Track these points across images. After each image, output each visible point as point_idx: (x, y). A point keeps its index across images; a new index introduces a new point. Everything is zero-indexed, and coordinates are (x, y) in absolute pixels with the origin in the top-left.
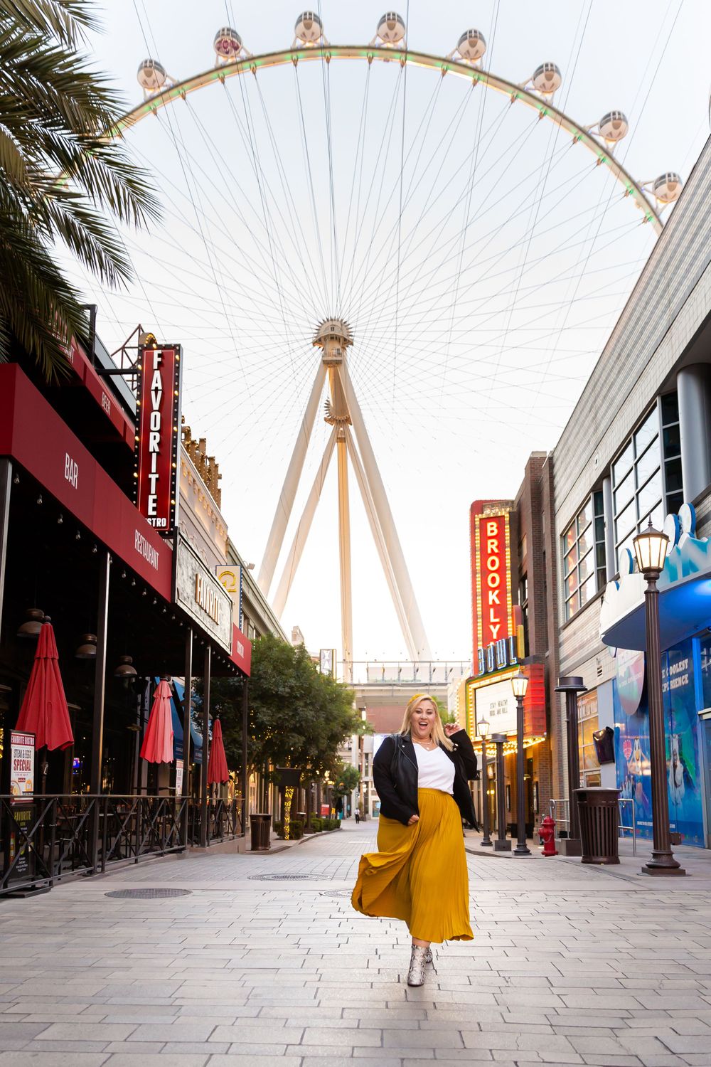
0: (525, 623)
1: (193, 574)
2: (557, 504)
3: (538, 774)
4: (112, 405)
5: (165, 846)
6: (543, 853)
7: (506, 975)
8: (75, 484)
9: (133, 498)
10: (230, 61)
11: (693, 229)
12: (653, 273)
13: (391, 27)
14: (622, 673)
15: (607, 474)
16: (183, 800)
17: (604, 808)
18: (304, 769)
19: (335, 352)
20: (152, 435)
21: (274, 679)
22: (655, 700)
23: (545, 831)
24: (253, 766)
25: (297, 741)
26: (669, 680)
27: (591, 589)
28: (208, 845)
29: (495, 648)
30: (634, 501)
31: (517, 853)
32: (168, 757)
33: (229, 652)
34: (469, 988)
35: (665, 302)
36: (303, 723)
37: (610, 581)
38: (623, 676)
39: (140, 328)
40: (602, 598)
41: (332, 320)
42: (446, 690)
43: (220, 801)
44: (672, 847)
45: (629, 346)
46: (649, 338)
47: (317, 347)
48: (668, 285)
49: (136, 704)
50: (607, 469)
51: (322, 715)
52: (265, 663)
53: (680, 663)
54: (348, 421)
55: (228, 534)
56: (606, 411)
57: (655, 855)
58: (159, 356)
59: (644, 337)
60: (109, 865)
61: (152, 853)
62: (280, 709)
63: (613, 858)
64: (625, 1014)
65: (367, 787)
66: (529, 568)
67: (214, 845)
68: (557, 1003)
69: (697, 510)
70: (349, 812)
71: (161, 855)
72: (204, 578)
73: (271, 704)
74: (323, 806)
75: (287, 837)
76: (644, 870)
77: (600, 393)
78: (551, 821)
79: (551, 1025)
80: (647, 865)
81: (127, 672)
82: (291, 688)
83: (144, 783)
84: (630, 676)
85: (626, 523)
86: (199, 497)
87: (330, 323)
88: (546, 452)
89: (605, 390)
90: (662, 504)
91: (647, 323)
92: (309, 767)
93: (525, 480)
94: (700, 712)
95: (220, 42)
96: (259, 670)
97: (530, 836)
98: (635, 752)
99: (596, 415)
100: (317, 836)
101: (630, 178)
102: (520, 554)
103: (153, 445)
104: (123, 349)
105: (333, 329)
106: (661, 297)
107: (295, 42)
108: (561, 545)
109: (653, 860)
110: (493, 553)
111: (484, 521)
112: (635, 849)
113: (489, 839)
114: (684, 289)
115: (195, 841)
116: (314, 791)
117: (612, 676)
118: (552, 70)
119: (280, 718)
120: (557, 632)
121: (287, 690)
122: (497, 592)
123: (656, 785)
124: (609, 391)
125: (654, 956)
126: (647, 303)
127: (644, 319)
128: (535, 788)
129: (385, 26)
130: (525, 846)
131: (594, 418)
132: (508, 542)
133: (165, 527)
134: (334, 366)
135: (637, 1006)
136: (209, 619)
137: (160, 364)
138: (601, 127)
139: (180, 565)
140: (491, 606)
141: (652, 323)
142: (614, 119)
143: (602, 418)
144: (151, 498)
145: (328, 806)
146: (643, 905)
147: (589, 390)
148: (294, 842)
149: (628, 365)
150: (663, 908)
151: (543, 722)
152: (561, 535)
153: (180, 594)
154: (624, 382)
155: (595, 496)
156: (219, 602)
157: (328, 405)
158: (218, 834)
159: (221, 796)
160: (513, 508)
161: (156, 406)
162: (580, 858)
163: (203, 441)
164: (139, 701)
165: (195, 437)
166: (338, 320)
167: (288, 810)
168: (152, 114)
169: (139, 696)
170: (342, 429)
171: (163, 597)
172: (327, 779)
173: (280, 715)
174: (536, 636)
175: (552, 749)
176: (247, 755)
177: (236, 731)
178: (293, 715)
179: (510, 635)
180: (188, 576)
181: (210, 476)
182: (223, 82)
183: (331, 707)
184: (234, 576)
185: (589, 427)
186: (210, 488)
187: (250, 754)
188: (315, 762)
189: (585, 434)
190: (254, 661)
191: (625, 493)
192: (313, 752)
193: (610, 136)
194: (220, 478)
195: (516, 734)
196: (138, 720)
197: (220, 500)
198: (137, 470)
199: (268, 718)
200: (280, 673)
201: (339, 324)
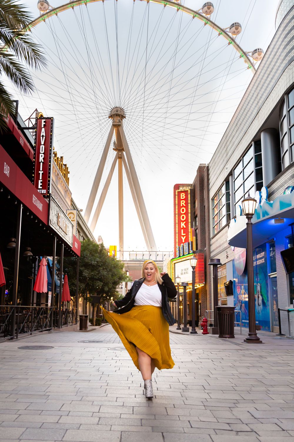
0: (196, 236)
1: (57, 213)
2: (210, 186)
3: (201, 300)
4: (24, 142)
5: (43, 328)
6: (202, 333)
7: (186, 384)
8: (8, 175)
9: (32, 181)
11: (268, 72)
12: (251, 90)
14: (237, 257)
15: (231, 174)
16: (51, 308)
17: (228, 314)
18: (102, 296)
19: (118, 121)
20: (41, 155)
21: (90, 258)
22: (250, 269)
23: (204, 324)
24: (81, 295)
25: (99, 284)
26: (256, 261)
27: (224, 222)
28: (61, 328)
29: (183, 246)
30: (243, 185)
31: (191, 333)
32: (45, 290)
33: (71, 247)
34: (170, 390)
35: (256, 102)
36: (102, 277)
37: (232, 219)
38: (237, 259)
39: (36, 110)
40: (229, 226)
41: (117, 107)
42: (163, 264)
43: (67, 309)
44: (256, 331)
45: (241, 120)
46: (249, 117)
47: (110, 119)
48: (257, 95)
49: (32, 268)
50: (231, 171)
51: (110, 273)
52: (86, 251)
53: (261, 254)
54: (123, 150)
55: (72, 197)
56: (231, 147)
57: (249, 335)
58: (44, 122)
59: (247, 117)
60: (20, 336)
61: (38, 331)
62: (93, 271)
63: (232, 336)
64: (235, 402)
66: (198, 212)
67: (64, 327)
68: (207, 396)
69: (269, 189)
71: (42, 331)
72: (61, 215)
73: (88, 268)
75: (95, 324)
76: (245, 341)
77: (228, 140)
78: (206, 319)
79: (204, 406)
80: (246, 339)
81: (29, 254)
82: (97, 262)
83: (35, 301)
84: (240, 259)
85: (239, 194)
86: (60, 181)
87: (116, 109)
88: (206, 164)
89: (231, 139)
90: (254, 186)
91: (248, 111)
92: (104, 295)
93: (197, 176)
94: (269, 275)
96: (84, 254)
97: (197, 326)
98: (242, 291)
99: (227, 149)
100: (107, 324)
101: (242, 50)
102: (194, 207)
103: (41, 159)
104: (29, 119)
105: (117, 111)
106: (255, 100)
108: (212, 203)
109: (248, 337)
110: (183, 206)
111: (179, 193)
112: (241, 332)
113: (180, 327)
114: (264, 97)
115: (56, 326)
116: (106, 305)
117: (232, 259)
118: (210, 5)
119: (92, 274)
120: (210, 240)
121: (96, 263)
122: (184, 222)
123: (250, 305)
125: (248, 377)
126: (249, 103)
127: (247, 109)
128: (199, 305)
130: (195, 330)
131: (226, 150)
132: (189, 202)
133: (46, 194)
134: (117, 127)
135: (241, 398)
136: (63, 232)
137: (44, 125)
138: (230, 29)
139: (51, 210)
140: (182, 229)
141: (251, 111)
142: (236, 26)
143: (229, 150)
144: (40, 181)
146: (244, 356)
147: (224, 138)
148: (97, 327)
149: (241, 128)
150: (252, 357)
151: (203, 278)
152: (212, 199)
153: (51, 222)
154: (238, 135)
155: (226, 183)
156: (68, 225)
157: (114, 143)
158: (66, 323)
159: (67, 307)
160: (192, 187)
161: (43, 143)
162: (218, 335)
163: (62, 157)
164: (33, 266)
165: (59, 156)
166: (119, 108)
167: (95, 313)
168: (43, 21)
169: (33, 265)
170: (120, 153)
171: (44, 223)
172: (112, 301)
173: (93, 273)
174: (201, 241)
175: (207, 289)
176: (78, 290)
177: (74, 280)
178: (98, 273)
179: (190, 241)
180: (55, 214)
181: (65, 172)
182: (73, 8)
183: (114, 270)
184: (74, 214)
185: (224, 154)
186: (65, 177)
187: (80, 289)
188: (107, 293)
189: (222, 157)
190: (82, 250)
191: (239, 182)
192: (106, 289)
193: (234, 33)
194: (69, 173)
195: (192, 282)
196: (33, 274)
197: (68, 182)
198: (34, 169)
199: (87, 275)
200: (93, 255)
201: (120, 109)
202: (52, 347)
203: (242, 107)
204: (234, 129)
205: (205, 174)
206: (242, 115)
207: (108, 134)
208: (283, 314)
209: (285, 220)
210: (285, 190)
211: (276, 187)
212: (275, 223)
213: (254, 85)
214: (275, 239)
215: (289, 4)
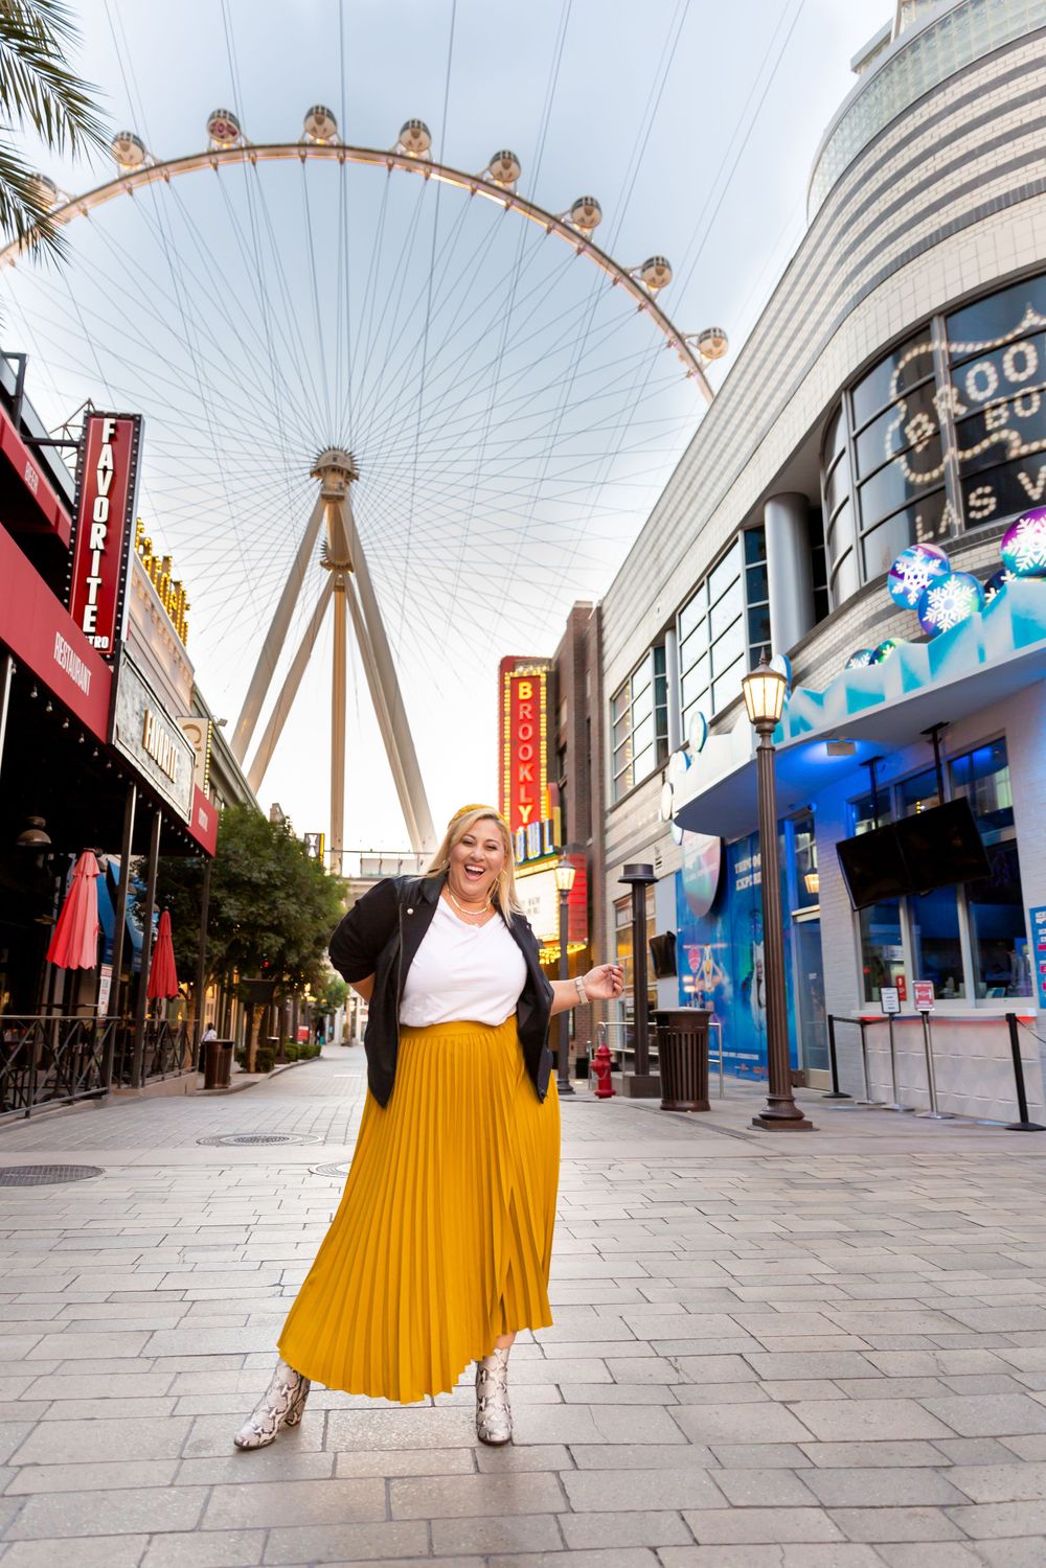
0: (562, 804)
1: (142, 710)
2: (606, 662)
4: (41, 482)
5: (76, 1090)
6: (594, 1094)
7: (668, 1351)
9: (62, 595)
10: (225, 146)
11: (788, 333)
12: (736, 386)
13: (416, 135)
14: (689, 864)
15: (671, 625)
16: (108, 1022)
17: (691, 1035)
18: (279, 980)
19: (336, 486)
20: (95, 527)
21: (246, 862)
23: (600, 1064)
24: (212, 977)
25: (274, 942)
26: (752, 873)
27: (647, 763)
28: (143, 1085)
29: (525, 834)
30: (708, 656)
32: (89, 959)
33: (187, 822)
35: (750, 419)
36: (283, 920)
37: (677, 752)
38: (691, 867)
39: (89, 402)
40: (664, 773)
41: (334, 449)
43: (163, 1024)
44: (794, 1090)
45: (703, 473)
46: (729, 462)
47: (315, 478)
48: (755, 399)
49: (53, 890)
50: (672, 619)
51: (309, 910)
52: (235, 840)
54: (349, 567)
55: (195, 678)
56: (673, 550)
57: (771, 1102)
58: (112, 426)
59: (723, 462)
61: (57, 1100)
62: (253, 902)
63: (702, 1103)
65: (356, 1004)
66: (569, 738)
67: (152, 1084)
69: (792, 663)
70: (332, 1036)
71: (69, 1102)
72: (156, 717)
73: (240, 893)
74: (301, 1028)
75: (253, 1068)
76: (755, 1122)
77: (664, 529)
80: (761, 1115)
81: (37, 840)
82: (269, 873)
83: (58, 999)
84: (700, 868)
85: (694, 683)
86: (157, 628)
87: (332, 452)
88: (591, 603)
89: (671, 526)
90: (743, 659)
91: (727, 445)
92: (286, 979)
93: (566, 635)
94: (794, 913)
95: (214, 125)
96: (227, 850)
98: (704, 963)
99: (658, 555)
100: (292, 1067)
101: (673, 329)
102: (558, 722)
103: (97, 540)
104: (65, 426)
105: (335, 459)
106: (746, 414)
107: (304, 136)
108: (610, 710)
109: (768, 1108)
110: (525, 720)
111: (516, 681)
112: (722, 1088)
114: (776, 402)
115: (124, 1079)
116: (290, 1009)
117: (675, 868)
118: (592, 205)
119: (252, 913)
120: (604, 815)
121: (264, 876)
122: (529, 766)
123: (772, 1005)
124: (676, 526)
126: (727, 422)
127: (724, 440)
129: (408, 133)
130: (567, 1082)
131: (656, 560)
132: (543, 707)
133: (107, 649)
134: (335, 502)
136: (161, 774)
137: (112, 438)
138: (644, 271)
139: (123, 694)
140: (522, 783)
141: (734, 444)
142: (658, 264)
143: (667, 558)
144: (89, 609)
145: (306, 1028)
146: (790, 1183)
147: (651, 526)
148: (261, 1077)
149: (702, 495)
151: (584, 925)
152: (611, 699)
153: (120, 732)
154: (695, 515)
155: (656, 650)
156: (177, 751)
157: (325, 547)
158: (157, 1069)
159: (167, 1016)
160: (550, 667)
161: (103, 488)
162: (658, 1102)
163: (166, 559)
164: (58, 885)
165: (158, 552)
166: (341, 450)
167: (255, 1034)
168: (127, 194)
169: (59, 879)
170: (340, 576)
171: (94, 734)
172: (307, 994)
173: (253, 909)
174: (577, 820)
175: (593, 958)
176: (205, 962)
177: (192, 930)
178: (270, 910)
179: (545, 818)
180: (134, 710)
181: (175, 605)
182: (216, 169)
183: (320, 900)
184: (199, 730)
185: (649, 570)
186: (174, 618)
187: (209, 960)
188: (294, 971)
189: (644, 579)
190: (221, 836)
191: (694, 648)
192: (293, 959)
193: (652, 282)
194: (187, 609)
195: (557, 938)
196: (55, 911)
197: (185, 636)
198: (71, 571)
199: (236, 912)
200: (255, 854)
201: (342, 455)
202: (96, 1171)
203: (707, 436)
204: (682, 498)
205: (592, 629)
206: (707, 457)
207: (307, 520)
208: (845, 1033)
209: (857, 745)
210: (849, 662)
211: (816, 656)
212: (829, 754)
213: (744, 372)
214: (814, 807)
215: (852, 145)
